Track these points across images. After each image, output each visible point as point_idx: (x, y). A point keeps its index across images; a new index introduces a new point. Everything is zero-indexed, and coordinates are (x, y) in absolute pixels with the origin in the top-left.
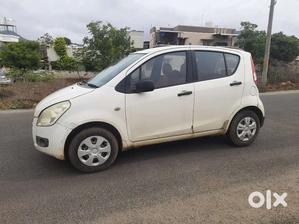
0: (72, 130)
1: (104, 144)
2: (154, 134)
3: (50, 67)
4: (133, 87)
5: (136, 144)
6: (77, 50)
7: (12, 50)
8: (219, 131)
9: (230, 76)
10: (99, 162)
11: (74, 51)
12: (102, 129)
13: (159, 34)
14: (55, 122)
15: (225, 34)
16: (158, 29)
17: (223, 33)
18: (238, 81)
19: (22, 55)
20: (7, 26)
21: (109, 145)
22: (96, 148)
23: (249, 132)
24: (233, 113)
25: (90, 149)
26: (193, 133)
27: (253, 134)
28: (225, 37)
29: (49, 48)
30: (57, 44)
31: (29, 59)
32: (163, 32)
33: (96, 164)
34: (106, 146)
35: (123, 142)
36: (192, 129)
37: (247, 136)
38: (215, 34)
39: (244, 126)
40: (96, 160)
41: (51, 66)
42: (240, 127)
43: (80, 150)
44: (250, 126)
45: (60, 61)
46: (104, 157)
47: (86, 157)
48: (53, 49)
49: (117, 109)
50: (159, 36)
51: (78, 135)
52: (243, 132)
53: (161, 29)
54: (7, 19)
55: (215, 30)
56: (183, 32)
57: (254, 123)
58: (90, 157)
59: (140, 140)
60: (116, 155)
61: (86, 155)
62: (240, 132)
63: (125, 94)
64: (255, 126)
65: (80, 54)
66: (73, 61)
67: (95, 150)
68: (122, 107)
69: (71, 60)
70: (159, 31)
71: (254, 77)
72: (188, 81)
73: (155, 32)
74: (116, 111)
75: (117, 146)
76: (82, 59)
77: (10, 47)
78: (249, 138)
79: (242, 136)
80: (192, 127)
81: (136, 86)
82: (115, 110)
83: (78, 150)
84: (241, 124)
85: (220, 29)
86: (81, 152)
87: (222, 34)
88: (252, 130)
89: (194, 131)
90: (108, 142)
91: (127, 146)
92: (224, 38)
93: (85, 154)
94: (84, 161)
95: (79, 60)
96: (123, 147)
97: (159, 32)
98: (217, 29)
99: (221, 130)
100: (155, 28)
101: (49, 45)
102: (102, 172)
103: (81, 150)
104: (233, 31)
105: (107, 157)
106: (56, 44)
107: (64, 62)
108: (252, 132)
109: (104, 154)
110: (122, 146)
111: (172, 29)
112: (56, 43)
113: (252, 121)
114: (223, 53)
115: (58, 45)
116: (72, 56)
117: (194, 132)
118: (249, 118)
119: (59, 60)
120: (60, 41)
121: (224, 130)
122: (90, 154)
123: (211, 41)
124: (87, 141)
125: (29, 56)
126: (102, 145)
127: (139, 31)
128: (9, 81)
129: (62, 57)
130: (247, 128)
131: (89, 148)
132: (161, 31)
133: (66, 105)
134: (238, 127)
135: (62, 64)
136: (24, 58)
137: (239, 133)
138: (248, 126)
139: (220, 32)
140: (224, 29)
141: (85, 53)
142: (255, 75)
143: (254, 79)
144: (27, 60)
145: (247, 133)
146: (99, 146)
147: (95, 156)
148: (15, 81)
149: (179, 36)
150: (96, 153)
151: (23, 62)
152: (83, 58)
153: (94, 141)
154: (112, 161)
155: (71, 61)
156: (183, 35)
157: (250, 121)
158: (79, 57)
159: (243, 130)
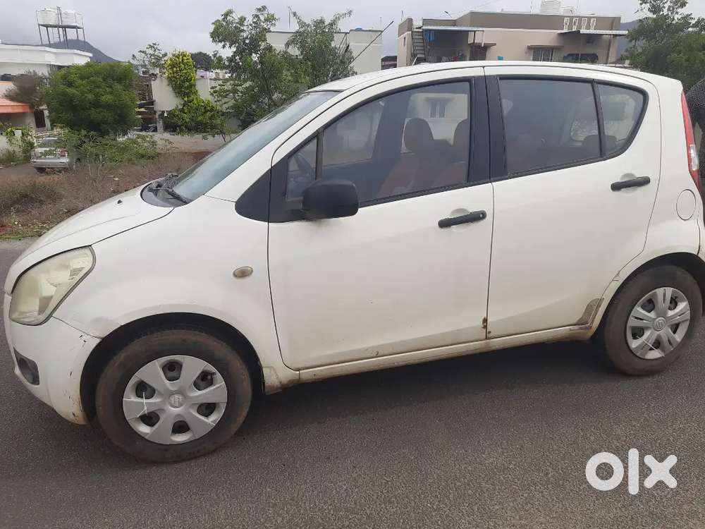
0: (98, 341)
1: (205, 380)
2: (364, 346)
3: (160, 125)
4: (293, 200)
5: (307, 374)
6: (221, 82)
7: (70, 85)
8: (570, 330)
9: (613, 157)
10: (193, 432)
11: (214, 84)
12: (197, 332)
13: (421, 37)
14: (50, 316)
15: (592, 31)
16: (417, 23)
17: (588, 27)
18: (639, 174)
19: (91, 97)
20: (65, 27)
21: (220, 382)
22: (180, 392)
23: (665, 333)
24: (618, 274)
25: (161, 394)
26: (486, 338)
27: (678, 337)
28: (591, 39)
29: (156, 79)
30: (175, 69)
31: (108, 107)
32: (430, 30)
33: (181, 438)
34: (211, 383)
35: (266, 372)
36: (485, 327)
37: (658, 344)
38: (565, 31)
39: (652, 315)
40: (180, 427)
41: (161, 121)
42: (636, 318)
43: (130, 398)
44: (670, 313)
45: (182, 111)
46: (207, 416)
47: (150, 419)
48: (166, 82)
49: (243, 274)
50: (421, 41)
51: (122, 356)
52: (647, 334)
53: (425, 22)
54: (63, 11)
55: (566, 19)
56: (481, 29)
57: (683, 306)
58: (163, 417)
59: (319, 363)
60: (246, 411)
61: (149, 413)
62: (638, 333)
63: (267, 223)
64: (688, 315)
65: (228, 91)
66: (212, 110)
67: (176, 396)
68: (258, 265)
69: (209, 108)
70: (420, 28)
71: (690, 160)
72: (473, 177)
73: (410, 32)
74: (240, 281)
75: (246, 385)
76: (232, 103)
77: (65, 77)
78: (663, 350)
79: (643, 346)
80: (485, 320)
81: (302, 198)
82: (235, 275)
83: (124, 399)
84: (643, 307)
85: (580, 18)
86: (133, 404)
87: (583, 31)
88: (675, 328)
89: (490, 332)
90: (218, 374)
91: (281, 382)
92: (588, 42)
93: (145, 410)
94: (144, 429)
95: (226, 106)
96: (266, 384)
97: (421, 30)
98: (572, 18)
99: (576, 327)
100: (410, 21)
101: (157, 71)
102: (202, 460)
103: (134, 399)
104: (614, 22)
105: (214, 418)
106: (172, 69)
107: (190, 112)
108: (674, 333)
109: (207, 409)
110: (264, 383)
111: (454, 23)
112: (172, 66)
113: (676, 297)
114: (592, 82)
115: (177, 72)
116: (210, 98)
117: (491, 335)
118: (669, 291)
119: (180, 107)
120: (181, 60)
121: (586, 328)
122: (163, 410)
123: (554, 51)
124: (152, 372)
125: (107, 98)
126: (200, 382)
127: (370, 31)
128: (65, 160)
129: (186, 99)
130: (660, 319)
131: (158, 392)
132: (425, 28)
133: (83, 261)
134: (631, 318)
135: (187, 117)
136: (97, 105)
137: (635, 336)
138: (664, 315)
139: (580, 26)
140: (589, 18)
141: (240, 88)
142: (693, 153)
143: (690, 166)
144: (104, 108)
145: (659, 336)
146: (190, 387)
147: (178, 415)
148: (79, 160)
149: (470, 41)
150: (181, 405)
151: (95, 115)
152: (236, 101)
153: (172, 370)
154: (234, 428)
155: (207, 109)
156: (482, 36)
157: (672, 298)
158: (226, 100)
159: (648, 328)
